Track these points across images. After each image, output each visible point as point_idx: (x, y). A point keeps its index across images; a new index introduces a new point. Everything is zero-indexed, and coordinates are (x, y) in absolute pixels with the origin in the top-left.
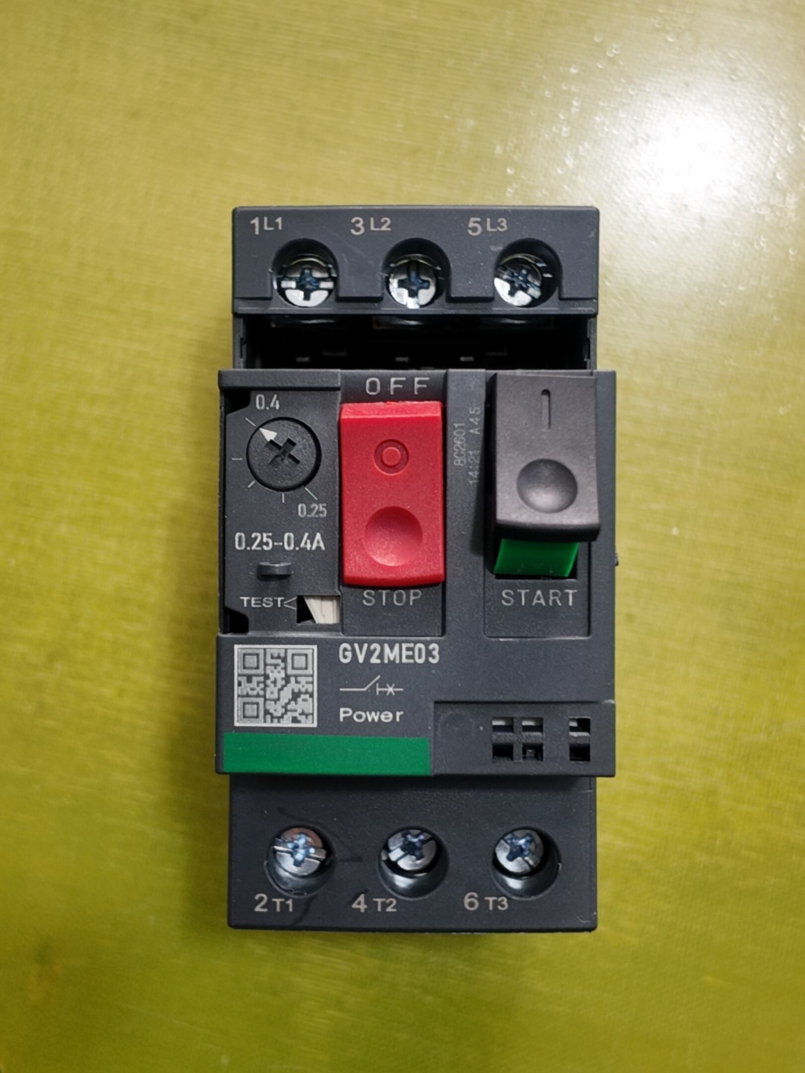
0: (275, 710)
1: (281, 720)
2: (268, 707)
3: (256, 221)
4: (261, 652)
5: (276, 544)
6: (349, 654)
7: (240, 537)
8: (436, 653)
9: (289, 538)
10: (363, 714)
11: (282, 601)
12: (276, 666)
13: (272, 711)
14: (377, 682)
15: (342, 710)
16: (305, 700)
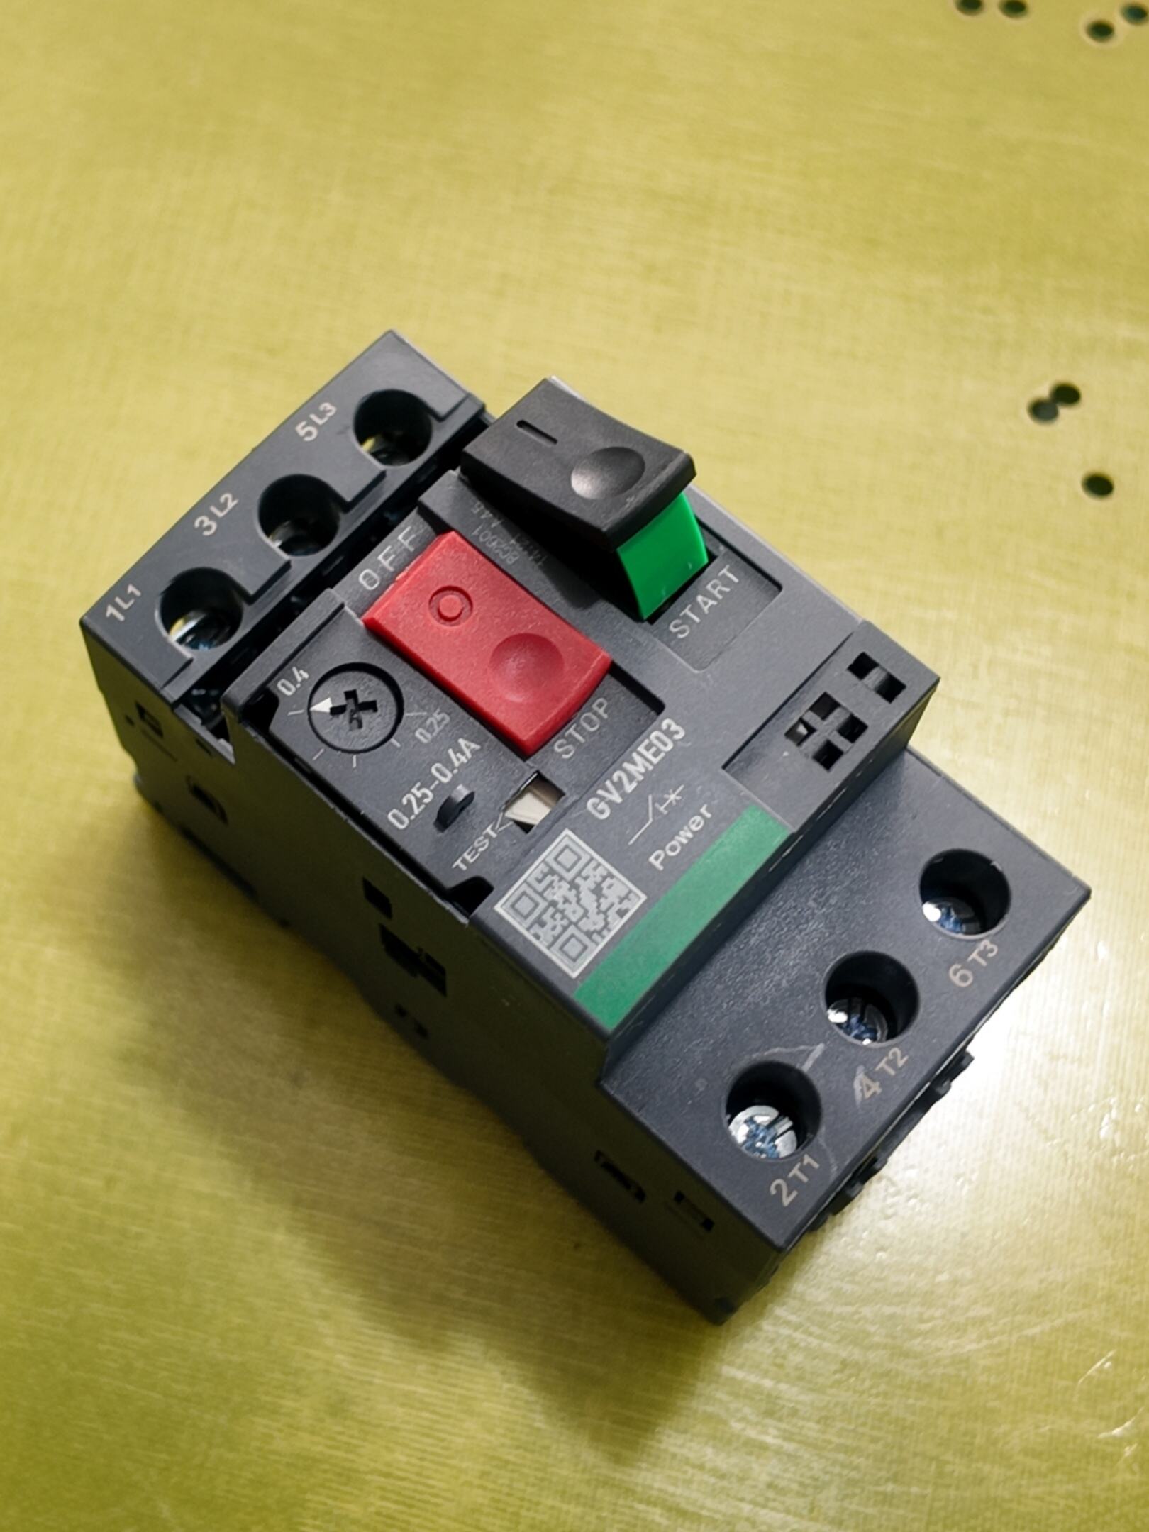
0: (595, 924)
1: (610, 926)
2: (585, 929)
3: (111, 610)
4: (525, 887)
5: (432, 787)
6: (602, 806)
7: (395, 816)
8: (674, 727)
9: (438, 770)
10: (673, 843)
11: (493, 829)
12: (550, 885)
13: (592, 928)
14: (653, 804)
15: (652, 859)
16: (610, 887)
